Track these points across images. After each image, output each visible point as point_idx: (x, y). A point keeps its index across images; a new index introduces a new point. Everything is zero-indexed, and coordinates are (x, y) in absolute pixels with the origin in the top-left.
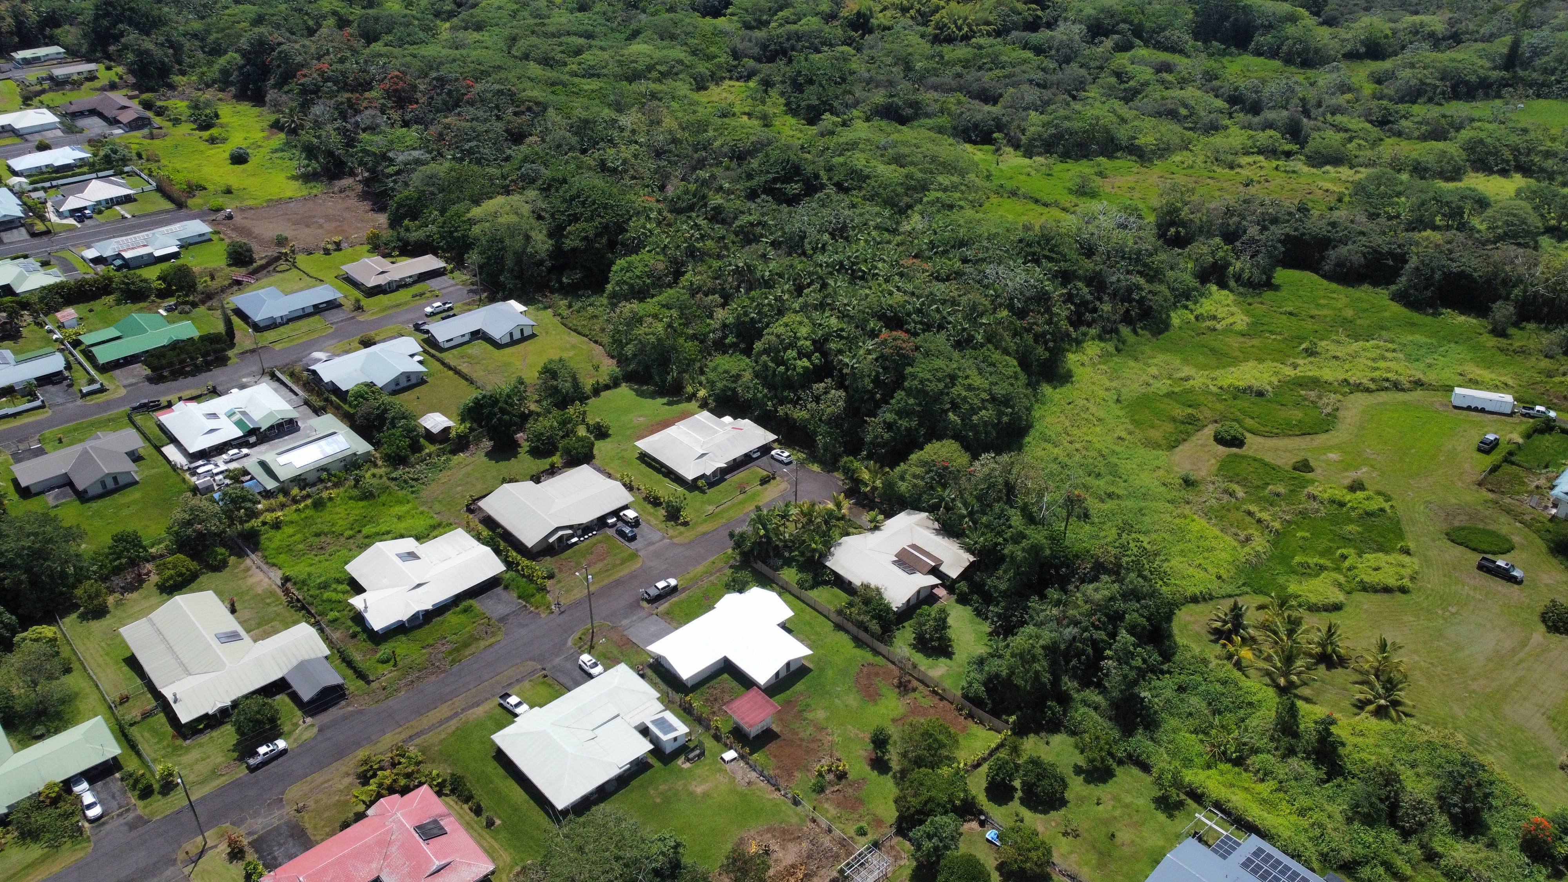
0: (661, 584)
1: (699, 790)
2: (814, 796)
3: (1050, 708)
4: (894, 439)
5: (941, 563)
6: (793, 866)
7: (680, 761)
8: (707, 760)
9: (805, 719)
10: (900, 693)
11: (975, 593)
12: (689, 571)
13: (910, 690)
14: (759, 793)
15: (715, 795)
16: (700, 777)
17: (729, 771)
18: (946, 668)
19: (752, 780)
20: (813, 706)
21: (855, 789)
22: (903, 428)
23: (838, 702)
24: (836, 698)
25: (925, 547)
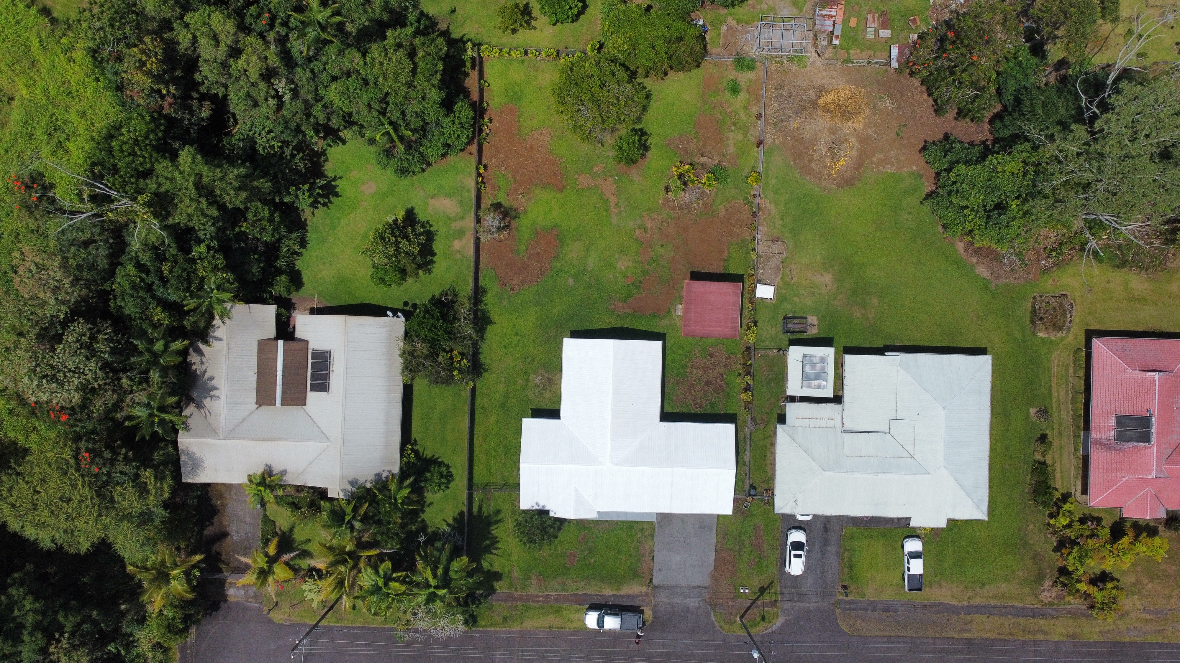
0: (612, 623)
1: (827, 278)
2: (731, 169)
4: (65, 607)
5: (262, 344)
6: (826, 109)
8: (788, 308)
9: (645, 273)
10: (516, 217)
11: (278, 263)
12: (551, 627)
13: (503, 209)
14: (778, 222)
15: (818, 258)
16: (813, 294)
17: (783, 274)
18: (431, 202)
19: (770, 243)
20: (621, 281)
21: (688, 142)
22: (37, 605)
23: (592, 262)
24: (586, 271)
25: (254, 385)
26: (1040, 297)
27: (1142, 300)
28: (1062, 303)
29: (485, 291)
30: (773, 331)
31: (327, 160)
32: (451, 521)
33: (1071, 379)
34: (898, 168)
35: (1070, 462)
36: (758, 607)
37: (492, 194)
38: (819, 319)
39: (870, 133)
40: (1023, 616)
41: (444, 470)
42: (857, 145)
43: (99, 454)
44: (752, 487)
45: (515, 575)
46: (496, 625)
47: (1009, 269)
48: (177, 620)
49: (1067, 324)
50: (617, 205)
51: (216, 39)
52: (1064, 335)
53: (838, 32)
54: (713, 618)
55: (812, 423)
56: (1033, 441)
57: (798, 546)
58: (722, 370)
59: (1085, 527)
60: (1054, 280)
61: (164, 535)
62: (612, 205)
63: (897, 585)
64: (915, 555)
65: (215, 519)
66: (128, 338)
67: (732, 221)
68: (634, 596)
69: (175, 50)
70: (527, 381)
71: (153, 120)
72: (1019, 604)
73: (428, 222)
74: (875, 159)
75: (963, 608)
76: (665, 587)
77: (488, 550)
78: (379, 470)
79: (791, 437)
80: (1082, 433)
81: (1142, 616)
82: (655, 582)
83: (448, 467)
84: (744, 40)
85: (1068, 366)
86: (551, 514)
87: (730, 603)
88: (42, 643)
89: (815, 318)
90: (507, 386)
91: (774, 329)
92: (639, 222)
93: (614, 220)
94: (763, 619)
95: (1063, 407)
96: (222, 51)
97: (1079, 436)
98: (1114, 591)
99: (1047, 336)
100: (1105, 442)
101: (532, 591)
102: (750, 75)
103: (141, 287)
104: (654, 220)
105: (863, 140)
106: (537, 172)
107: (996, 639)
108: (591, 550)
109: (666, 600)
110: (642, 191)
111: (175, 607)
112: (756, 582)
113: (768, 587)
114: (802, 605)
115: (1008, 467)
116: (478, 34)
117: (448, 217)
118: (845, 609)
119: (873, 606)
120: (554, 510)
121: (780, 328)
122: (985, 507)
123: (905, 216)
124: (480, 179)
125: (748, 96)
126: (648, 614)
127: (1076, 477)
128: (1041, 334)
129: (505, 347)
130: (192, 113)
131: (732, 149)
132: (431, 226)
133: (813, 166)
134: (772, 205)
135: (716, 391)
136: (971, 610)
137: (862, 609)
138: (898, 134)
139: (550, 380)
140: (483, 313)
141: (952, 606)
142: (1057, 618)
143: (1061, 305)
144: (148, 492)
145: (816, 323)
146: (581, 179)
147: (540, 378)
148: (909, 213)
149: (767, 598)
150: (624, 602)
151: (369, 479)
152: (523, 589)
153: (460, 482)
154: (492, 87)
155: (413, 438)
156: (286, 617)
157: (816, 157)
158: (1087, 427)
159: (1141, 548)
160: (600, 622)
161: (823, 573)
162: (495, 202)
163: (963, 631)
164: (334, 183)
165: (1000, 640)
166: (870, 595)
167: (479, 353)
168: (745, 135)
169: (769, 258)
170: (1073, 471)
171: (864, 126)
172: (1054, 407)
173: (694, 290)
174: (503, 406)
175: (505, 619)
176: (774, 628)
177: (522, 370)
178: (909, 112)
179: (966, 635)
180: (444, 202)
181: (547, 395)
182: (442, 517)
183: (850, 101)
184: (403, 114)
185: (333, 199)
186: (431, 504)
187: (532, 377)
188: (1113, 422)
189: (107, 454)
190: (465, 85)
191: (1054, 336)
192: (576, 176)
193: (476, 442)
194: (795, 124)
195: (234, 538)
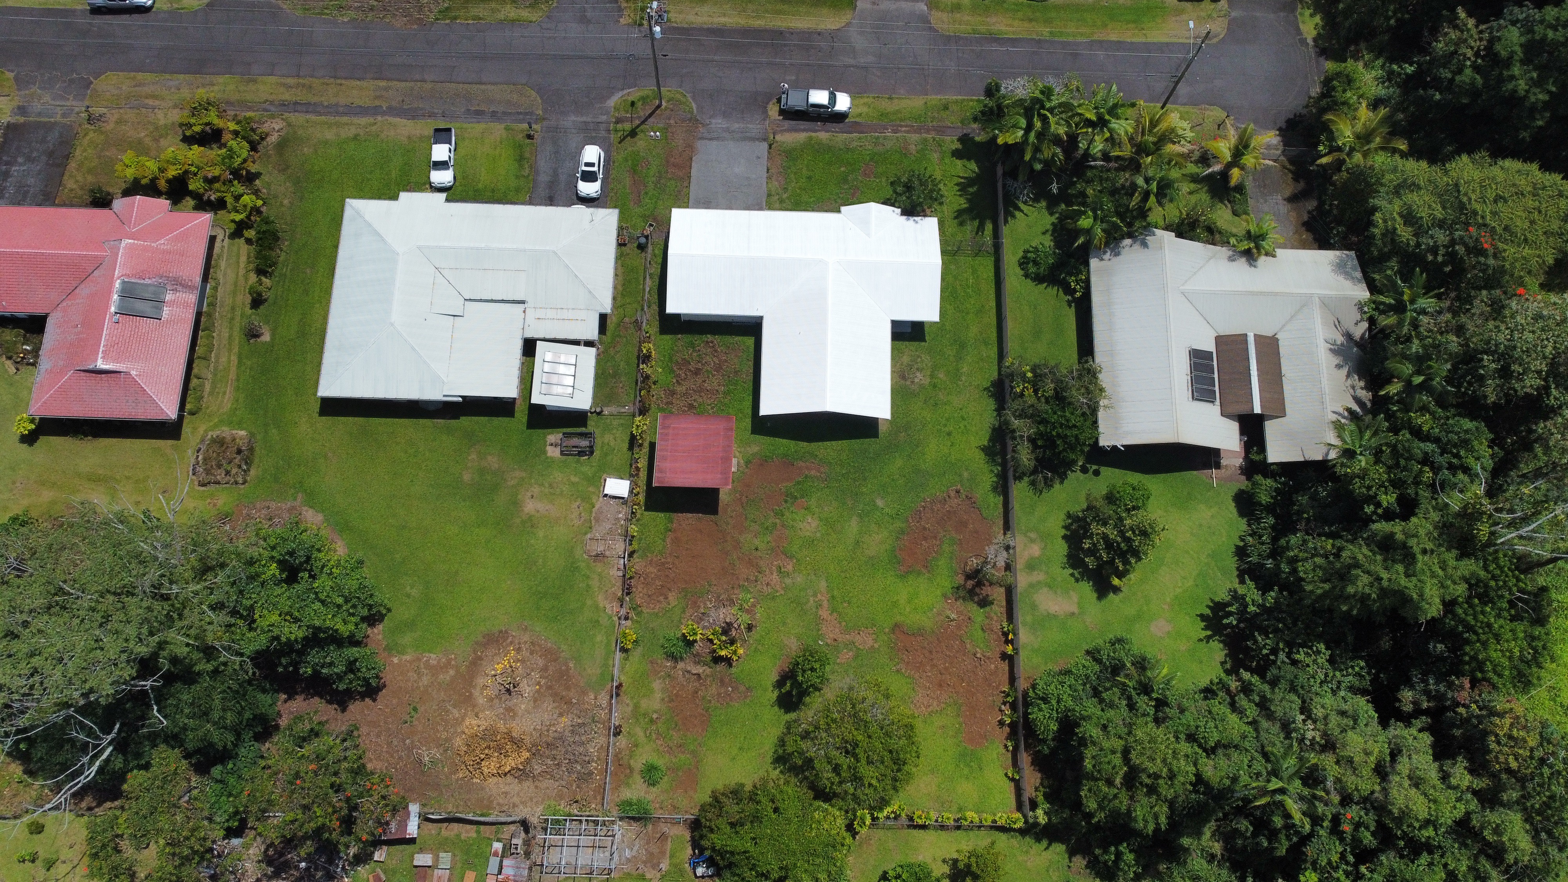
0: (819, 97)
1: (530, 507)
2: (659, 656)
3: (1119, 855)
4: (1474, 93)
5: (1280, 411)
6: (517, 743)
7: (554, 436)
8: (587, 466)
9: (780, 514)
10: (958, 588)
11: (1271, 520)
12: (890, 98)
13: (976, 599)
14: (595, 583)
15: (541, 534)
16: (551, 486)
17: (591, 512)
18: (1074, 609)
19: (607, 553)
20: (813, 503)
21: (719, 694)
22: (1510, 86)
23: (853, 526)
24: (860, 516)
25: (1283, 361)
26: (236, 483)
27: (95, 479)
28: (207, 474)
29: (994, 489)
30: (608, 438)
31: (1223, 663)
32: (1018, 214)
33: (210, 376)
34: (419, 659)
35: (225, 275)
36: (639, 117)
37: (992, 619)
38: (545, 452)
39: (455, 711)
40: (309, 104)
41: (1032, 269)
42: (476, 693)
43: (1469, 250)
44: (642, 247)
45: (936, 155)
46: (957, 102)
47: (277, 520)
48: (1340, 89)
49: (203, 448)
50: (819, 606)
51: (1417, 782)
52: (210, 433)
53: (494, 862)
54: (694, 106)
55: (565, 314)
56: (270, 301)
57: (589, 177)
58: (679, 389)
59: (219, 194)
60: (215, 505)
61: (1372, 177)
62: (825, 603)
63: (464, 139)
64: (441, 165)
65: (1306, 218)
66: (1459, 390)
67: (658, 583)
68: (790, 130)
69: (1471, 760)
70: (932, 376)
71: (1481, 666)
72: (312, 117)
73: (1077, 580)
74: (452, 672)
75: (384, 113)
76: (753, 139)
77: (970, 182)
78: (1115, 260)
79: (594, 297)
80: (205, 309)
81: (157, 103)
82: (765, 145)
83: (1026, 276)
84: (636, 848)
85: (211, 393)
86: (899, 211)
87: (672, 122)
88: (1498, 47)
89: (550, 454)
90: (958, 370)
91: (606, 441)
92: (788, 581)
93: (823, 584)
94: (633, 104)
95: (225, 342)
96: (1404, 766)
97: (208, 305)
98: (193, 121)
99: (234, 432)
100: (179, 288)
101: (915, 137)
102: (627, 794)
103: (1455, 446)
104: (768, 584)
105: (467, 700)
106: (931, 652)
107: (346, 78)
108: (845, 180)
109: (751, 126)
110: (784, 624)
111: (1344, 103)
112: (640, 143)
113: (625, 138)
114: (584, 119)
115: (308, 271)
116: (1027, 852)
117: (1050, 587)
118: (531, 113)
119: (495, 116)
120: (894, 215)
121: (599, 442)
122: (348, 213)
123: (414, 592)
124: (1011, 636)
125: (632, 762)
126: (773, 111)
127: (220, 256)
128: (243, 433)
129: (963, 419)
130: (1427, 692)
131: (657, 685)
132: (1072, 575)
133: (541, 662)
134: (601, 605)
135: (686, 362)
136: (374, 111)
137: (510, 113)
138: (415, 709)
139: (903, 377)
140: (994, 461)
141: (398, 115)
142: (265, 102)
143: (208, 472)
144: (1401, 215)
145: (549, 448)
146: (870, 642)
147: (916, 380)
148: (408, 596)
149: (628, 126)
150: (803, 124)
151: (1127, 249)
152: (926, 140)
153: (1011, 258)
154: (1001, 773)
155: (1073, 309)
156: (1207, 113)
157: (535, 675)
158: (199, 314)
159: (152, 166)
160: (833, 99)
161: (556, 152)
162: (988, 609)
163: (386, 89)
164: (1209, 633)
165: (341, 78)
166: (498, 130)
167: (996, 410)
168: (636, 707)
169: (610, 532)
170: (223, 264)
171: (463, 719)
172: (237, 342)
173: (719, 476)
174: (963, 346)
175: (946, 108)
176: (620, 94)
177: (940, 389)
178: (395, 743)
179: (383, 84)
180: (1057, 608)
181: (906, 359)
182: (1030, 219)
183: (482, 756)
184: (1131, 706)
185: (1208, 612)
186: (1044, 233)
187: (926, 381)
188: (166, 312)
189: (1460, 249)
190: (1039, 775)
191: (226, 432)
192: (876, 646)
193: (993, 304)
194: (565, 721)
195: (1280, 197)
